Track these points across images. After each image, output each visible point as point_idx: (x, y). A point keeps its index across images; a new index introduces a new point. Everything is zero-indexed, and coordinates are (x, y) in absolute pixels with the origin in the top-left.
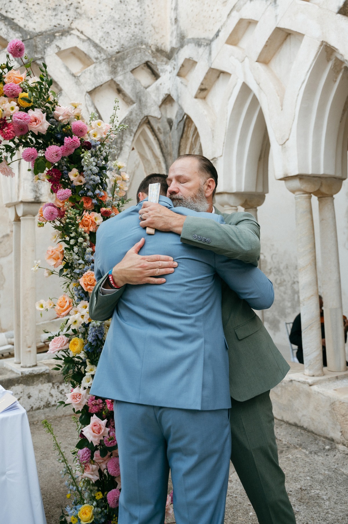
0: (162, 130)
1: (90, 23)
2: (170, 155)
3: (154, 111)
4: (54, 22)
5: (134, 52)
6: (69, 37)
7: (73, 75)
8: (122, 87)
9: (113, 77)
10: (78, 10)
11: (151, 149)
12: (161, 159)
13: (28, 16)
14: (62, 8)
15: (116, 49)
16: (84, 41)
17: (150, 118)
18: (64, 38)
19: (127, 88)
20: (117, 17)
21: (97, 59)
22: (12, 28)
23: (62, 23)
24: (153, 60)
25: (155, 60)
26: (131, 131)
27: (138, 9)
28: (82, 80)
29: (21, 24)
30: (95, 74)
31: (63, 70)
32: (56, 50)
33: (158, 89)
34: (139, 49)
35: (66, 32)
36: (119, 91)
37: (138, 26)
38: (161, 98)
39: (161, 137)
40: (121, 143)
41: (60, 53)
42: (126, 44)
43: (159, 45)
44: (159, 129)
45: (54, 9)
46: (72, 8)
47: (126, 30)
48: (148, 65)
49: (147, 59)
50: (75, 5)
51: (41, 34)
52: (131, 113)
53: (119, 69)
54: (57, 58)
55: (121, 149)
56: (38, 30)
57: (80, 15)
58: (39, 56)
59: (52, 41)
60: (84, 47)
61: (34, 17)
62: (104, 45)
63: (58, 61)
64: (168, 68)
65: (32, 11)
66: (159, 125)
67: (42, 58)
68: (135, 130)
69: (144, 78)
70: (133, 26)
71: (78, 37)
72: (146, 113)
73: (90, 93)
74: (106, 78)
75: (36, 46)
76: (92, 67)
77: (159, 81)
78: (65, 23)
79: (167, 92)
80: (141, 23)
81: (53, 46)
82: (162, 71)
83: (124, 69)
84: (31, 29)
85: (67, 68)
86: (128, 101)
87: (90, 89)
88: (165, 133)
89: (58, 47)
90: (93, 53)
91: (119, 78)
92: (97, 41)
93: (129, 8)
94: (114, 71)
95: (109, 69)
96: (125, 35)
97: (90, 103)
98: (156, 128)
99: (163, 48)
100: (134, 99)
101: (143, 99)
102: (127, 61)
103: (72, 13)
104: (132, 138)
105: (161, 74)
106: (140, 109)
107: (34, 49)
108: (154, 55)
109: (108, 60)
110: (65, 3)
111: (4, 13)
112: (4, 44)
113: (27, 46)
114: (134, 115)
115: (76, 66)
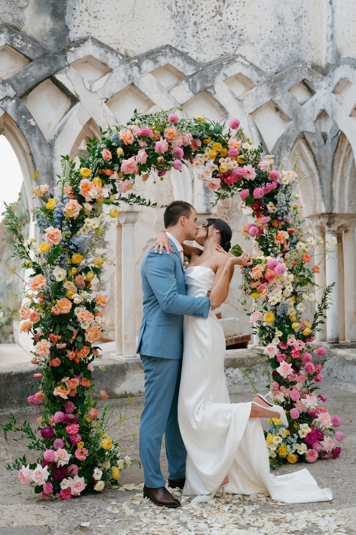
0: (317, 145)
1: (252, 47)
2: (324, 167)
3: (309, 127)
4: (221, 52)
5: (291, 72)
6: (234, 65)
7: (238, 99)
8: (280, 106)
9: (272, 97)
10: (242, 37)
11: (305, 162)
12: (315, 171)
13: (200, 49)
14: (227, 37)
15: (274, 70)
16: (247, 67)
17: (305, 134)
18: (230, 66)
19: (285, 107)
20: (275, 38)
21: (258, 82)
22: (188, 62)
23: (228, 51)
24: (309, 78)
25: (311, 77)
26: (288, 147)
27: (296, 29)
28: (246, 103)
29: (194, 57)
30: (257, 97)
31: (230, 95)
32: (224, 78)
33: (313, 105)
34: (296, 68)
35: (231, 60)
36: (277, 109)
37: (295, 45)
38: (317, 113)
39: (315, 150)
40: (279, 159)
41: (227, 80)
42: (284, 64)
43: (315, 61)
44: (314, 144)
45: (221, 39)
46: (236, 36)
47: (284, 50)
48: (304, 83)
49: (303, 77)
50: (239, 32)
51: (210, 64)
52: (288, 130)
53: (278, 89)
54: (224, 85)
56: (208, 61)
57: (244, 41)
58: (209, 85)
59: (220, 70)
60: (247, 72)
61: (205, 49)
62: (264, 68)
63: (226, 87)
64: (324, 84)
65: (203, 44)
66: (314, 140)
67: (212, 87)
68: (291, 146)
69: (301, 94)
70: (290, 46)
71: (242, 63)
72: (302, 129)
73: (251, 114)
74: (266, 99)
75: (207, 76)
76: (254, 90)
77: (315, 97)
78: (231, 51)
79: (322, 108)
80: (298, 42)
81: (221, 74)
82: (318, 87)
83: (282, 89)
84: (202, 60)
85: (233, 93)
86: (286, 119)
87: (252, 110)
88: (320, 147)
89: (225, 74)
90: (255, 77)
91: (277, 98)
92: (258, 65)
93: (287, 29)
94: (273, 92)
95: (269, 90)
96: (283, 56)
97: (252, 123)
98: (311, 143)
99: (319, 64)
100: (291, 116)
101: (299, 116)
102: (285, 81)
103: (236, 41)
104: (288, 154)
105: (316, 91)
106: (297, 125)
107: (205, 79)
108: (310, 73)
109: (268, 82)
110: (230, 32)
111: (180, 48)
112: (180, 76)
113: (200, 77)
114: (291, 132)
115: (239, 90)
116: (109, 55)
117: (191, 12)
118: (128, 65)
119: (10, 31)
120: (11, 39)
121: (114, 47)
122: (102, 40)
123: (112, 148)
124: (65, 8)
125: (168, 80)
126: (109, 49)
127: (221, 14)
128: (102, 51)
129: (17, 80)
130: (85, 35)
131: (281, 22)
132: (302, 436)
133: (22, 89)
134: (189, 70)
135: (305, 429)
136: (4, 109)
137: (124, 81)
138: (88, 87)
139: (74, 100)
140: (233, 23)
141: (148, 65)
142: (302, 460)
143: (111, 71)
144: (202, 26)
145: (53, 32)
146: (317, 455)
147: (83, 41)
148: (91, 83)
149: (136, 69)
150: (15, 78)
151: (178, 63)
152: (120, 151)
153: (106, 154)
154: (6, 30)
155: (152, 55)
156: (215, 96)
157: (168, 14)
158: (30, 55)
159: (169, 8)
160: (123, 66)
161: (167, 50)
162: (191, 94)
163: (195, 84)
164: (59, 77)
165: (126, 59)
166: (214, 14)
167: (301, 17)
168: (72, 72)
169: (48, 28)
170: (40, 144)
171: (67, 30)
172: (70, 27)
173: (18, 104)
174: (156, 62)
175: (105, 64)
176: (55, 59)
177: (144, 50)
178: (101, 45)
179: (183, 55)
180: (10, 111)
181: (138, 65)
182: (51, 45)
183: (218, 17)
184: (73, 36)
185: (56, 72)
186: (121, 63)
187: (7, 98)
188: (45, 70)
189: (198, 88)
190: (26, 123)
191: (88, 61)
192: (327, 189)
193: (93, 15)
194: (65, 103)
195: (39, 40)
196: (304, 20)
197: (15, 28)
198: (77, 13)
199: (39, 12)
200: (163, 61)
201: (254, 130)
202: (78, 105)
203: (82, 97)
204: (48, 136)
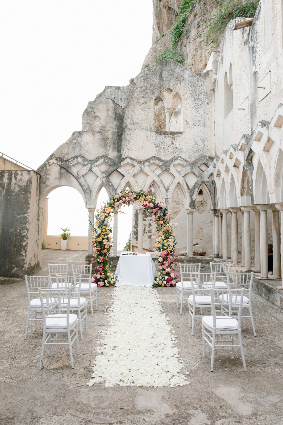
0: (209, 185)
1: (185, 153)
2: (212, 194)
3: (206, 179)
4: (173, 156)
5: (199, 161)
6: (177, 160)
7: (178, 172)
9: (191, 170)
11: (206, 191)
12: (209, 194)
13: (165, 156)
14: (175, 151)
15: (193, 160)
17: (205, 182)
18: (175, 161)
19: (197, 173)
20: (194, 149)
22: (160, 161)
23: (175, 156)
24: (206, 162)
26: (197, 187)
27: (202, 145)
28: (181, 173)
29: (163, 159)
30: (185, 170)
31: (175, 171)
33: (208, 171)
34: (201, 159)
36: (194, 174)
37: (202, 151)
38: (209, 174)
39: (209, 187)
40: (194, 191)
41: (174, 166)
42: (197, 158)
43: (210, 156)
44: (208, 185)
45: (173, 152)
46: (179, 150)
47: (198, 153)
48: (204, 164)
49: (204, 162)
50: (180, 149)
51: (169, 160)
52: (198, 181)
54: (173, 167)
55: (194, 193)
56: (168, 160)
57: (182, 152)
59: (172, 163)
60: (181, 162)
61: (167, 156)
62: (189, 160)
64: (212, 164)
65: (166, 154)
66: (208, 184)
67: (169, 168)
68: (199, 186)
69: (204, 168)
70: (200, 151)
71: (180, 160)
72: (203, 180)
74: (189, 171)
76: (184, 168)
77: (209, 169)
78: (176, 155)
79: (211, 172)
81: (172, 164)
82: (210, 165)
83: (195, 167)
84: (166, 160)
85: (176, 170)
86: (198, 177)
87: (183, 175)
88: (210, 186)
89: (174, 164)
90: (185, 164)
91: (194, 170)
92: (187, 159)
93: (199, 145)
94: (192, 168)
95: (190, 168)
96: (197, 155)
97: (183, 179)
98: (207, 185)
99: (211, 156)
101: (202, 176)
102: (197, 164)
103: (179, 152)
104: (198, 189)
106: (201, 179)
107: (166, 166)
108: (207, 160)
109: (190, 165)
110: (176, 149)
111: (158, 157)
112: (159, 166)
113: (164, 166)
115: (179, 168)
116: (134, 162)
117: (162, 144)
118: (140, 164)
119: (104, 158)
120: (105, 160)
121: (136, 159)
122: (133, 157)
123: (114, 200)
124: (121, 149)
125: (154, 167)
126: (134, 160)
127: (173, 144)
128: (132, 161)
129: (106, 172)
130: (127, 156)
131: (196, 143)
132: (166, 279)
133: (108, 174)
134: (161, 164)
135: (166, 277)
136: (102, 180)
137: (139, 169)
138: (127, 172)
139: (123, 176)
140: (177, 146)
141: (147, 164)
142: (165, 286)
143: (135, 166)
144: (166, 149)
145: (117, 156)
146: (170, 285)
147: (126, 158)
148: (128, 170)
149: (143, 165)
150: (106, 171)
151: (157, 162)
152: (116, 200)
154: (103, 158)
155: (148, 160)
156: (170, 171)
157: (154, 146)
158: (110, 164)
159: (155, 144)
160: (138, 165)
161: (153, 158)
162: (161, 171)
163: (163, 168)
164: (118, 170)
165: (140, 162)
166: (171, 144)
167: (204, 141)
168: (122, 168)
169: (116, 155)
170: (112, 190)
171: (121, 155)
172: (122, 154)
173: (106, 179)
174: (149, 162)
175: (133, 165)
176: (117, 164)
177: (146, 158)
178: (131, 158)
179: (159, 159)
180: (104, 181)
181: (143, 164)
182: (117, 160)
183: (172, 145)
184: (123, 157)
185: (118, 169)
186: (138, 164)
187: (103, 177)
188: (114, 168)
189: (164, 169)
190: (108, 184)
191: (128, 164)
192: (213, 201)
193: (130, 150)
194: (121, 177)
195: (113, 159)
196: (205, 142)
197: (106, 156)
198: (125, 150)
199: (113, 151)
200: (152, 162)
201: (184, 182)
202: (124, 178)
203: (125, 175)
204: (115, 187)
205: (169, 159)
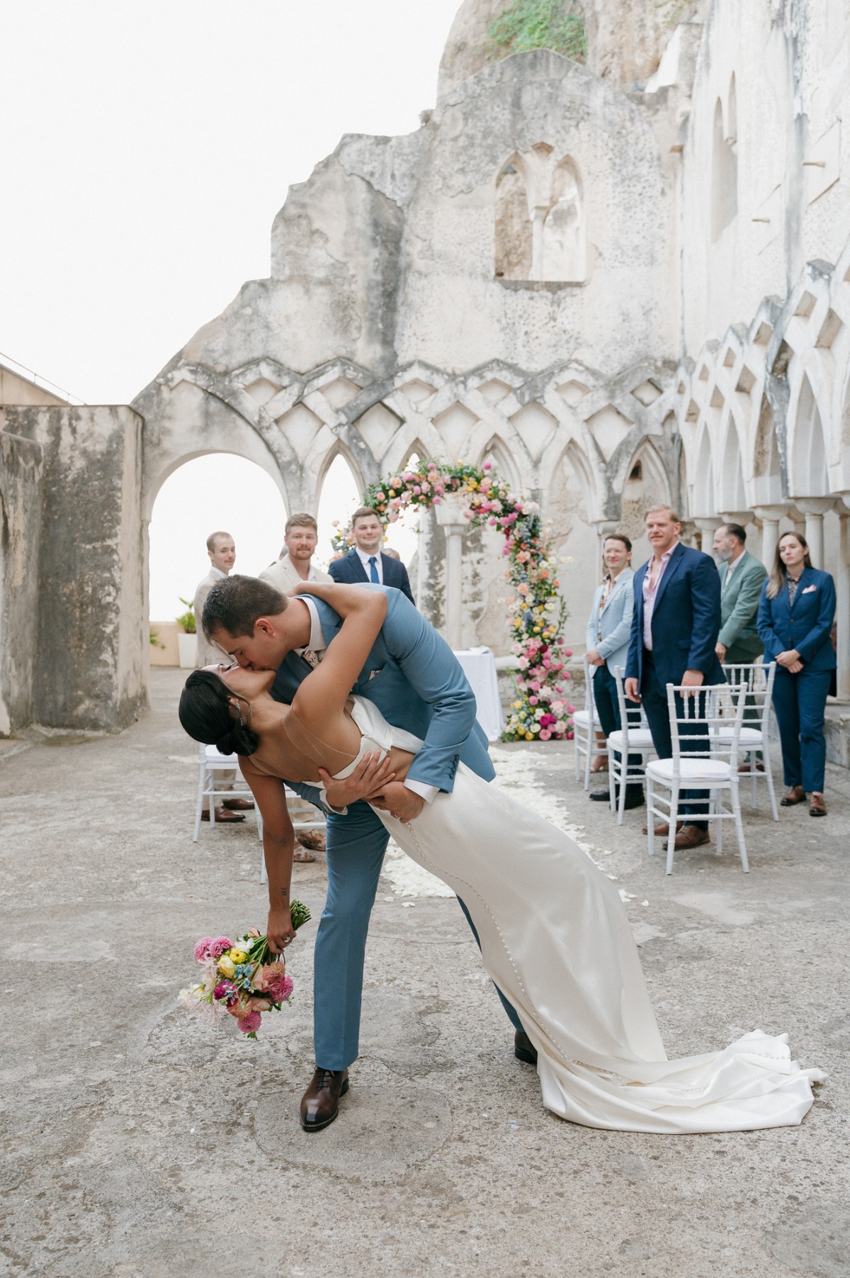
0: (664, 447)
1: (591, 349)
2: (672, 472)
3: (655, 430)
4: (555, 358)
5: (634, 372)
6: (567, 372)
7: (571, 407)
8: (620, 410)
9: (609, 401)
10: (579, 341)
11: (654, 464)
12: (664, 476)
13: (531, 358)
14: (562, 343)
15: (616, 371)
16: (581, 372)
17: (650, 437)
18: (562, 373)
19: (626, 410)
20: (619, 337)
21: (594, 386)
22: (516, 375)
23: (562, 357)
24: (655, 377)
25: (658, 376)
26: (628, 453)
27: (644, 323)
28: (579, 410)
29: (523, 366)
30: (592, 402)
31: (561, 404)
32: (555, 387)
33: (660, 405)
34: (641, 368)
35: (563, 367)
36: (619, 413)
37: (643, 342)
38: (664, 414)
39: (663, 454)
40: (617, 466)
41: (559, 388)
42: (628, 363)
43: (666, 356)
44: (660, 447)
45: (555, 346)
46: (572, 341)
47: (630, 347)
48: (650, 381)
49: (648, 377)
50: (575, 336)
51: (542, 372)
52: (629, 435)
53: (617, 392)
54: (555, 393)
55: (617, 471)
56: (539, 369)
57: (580, 344)
58: (539, 395)
59: (550, 379)
60: (581, 378)
61: (537, 358)
62: (604, 370)
63: (557, 395)
64: (673, 381)
65: (534, 353)
66: (661, 443)
67: (542, 397)
68: (632, 451)
69: (648, 394)
70: (636, 343)
71: (576, 369)
72: (646, 432)
73: (586, 421)
74: (603, 403)
75: (536, 386)
76: (589, 395)
77: (663, 397)
78: (565, 357)
79: (671, 408)
80: (647, 337)
81: (552, 383)
82: (666, 386)
83: (623, 391)
84: (533, 370)
85: (564, 401)
86: (629, 422)
87: (586, 417)
88: (667, 451)
89: (556, 383)
90: (591, 381)
91: (617, 402)
92: (596, 367)
93: (633, 324)
94: (612, 395)
95: (607, 394)
96: (627, 354)
97: (586, 430)
98: (657, 446)
99: (672, 358)
100: (633, 420)
101: (644, 418)
102: (626, 383)
103: (572, 345)
104: (628, 460)
105: (665, 390)
106: (640, 427)
107: (534, 389)
108: (657, 370)
109: (607, 385)
110: (565, 337)
111: (509, 361)
112: (510, 389)
113: (529, 388)
114: (632, 436)
115: (573, 397)
116: (435, 376)
117: (522, 322)
118: (454, 384)
119: (343, 364)
120: (344, 371)
121: (441, 367)
122: (431, 361)
123: (385, 491)
124: (394, 335)
125: (495, 394)
126: (435, 370)
127: (555, 320)
128: (428, 373)
129: (349, 408)
130: (412, 358)
131: (626, 317)
132: (538, 719)
133: (353, 415)
134: (517, 382)
135: (540, 713)
136: (338, 435)
137: (450, 399)
138: (414, 408)
139: (402, 421)
140: (568, 327)
141: (474, 382)
142: (537, 737)
143: (437, 390)
144: (534, 335)
145: (383, 359)
146: (549, 735)
147: (410, 365)
148: (417, 403)
149: (461, 386)
150: (347, 406)
151: (505, 376)
152: (391, 493)
153: (381, 496)
154: (339, 363)
155: (478, 371)
156: (546, 406)
157: (497, 327)
158: (361, 384)
159: (498, 321)
160: (448, 385)
161: (494, 365)
162: (519, 406)
163: (522, 395)
164: (387, 402)
165: (453, 377)
166: (547, 320)
167: (651, 309)
168: (399, 396)
169: (378, 356)
170: (369, 465)
171: (395, 355)
172: (399, 352)
173: (349, 430)
174: (481, 377)
175: (431, 385)
176: (383, 385)
177: (472, 366)
178: (426, 366)
179: (513, 368)
180: (343, 437)
181: (464, 383)
182: (380, 371)
183: (552, 323)
184: (401, 360)
185: (385, 397)
186: (447, 382)
187: (340, 425)
188: (374, 396)
189: (527, 399)
190: (356, 446)
191: (415, 382)
192: (675, 495)
193: (421, 338)
194: (394, 423)
195: (369, 367)
196: (654, 312)
197: (349, 359)
198: (405, 339)
199: (370, 342)
200: (489, 376)
201: (588, 437)
202: (405, 426)
203: (408, 419)
204: (377, 457)
205: (543, 367)
